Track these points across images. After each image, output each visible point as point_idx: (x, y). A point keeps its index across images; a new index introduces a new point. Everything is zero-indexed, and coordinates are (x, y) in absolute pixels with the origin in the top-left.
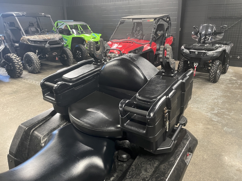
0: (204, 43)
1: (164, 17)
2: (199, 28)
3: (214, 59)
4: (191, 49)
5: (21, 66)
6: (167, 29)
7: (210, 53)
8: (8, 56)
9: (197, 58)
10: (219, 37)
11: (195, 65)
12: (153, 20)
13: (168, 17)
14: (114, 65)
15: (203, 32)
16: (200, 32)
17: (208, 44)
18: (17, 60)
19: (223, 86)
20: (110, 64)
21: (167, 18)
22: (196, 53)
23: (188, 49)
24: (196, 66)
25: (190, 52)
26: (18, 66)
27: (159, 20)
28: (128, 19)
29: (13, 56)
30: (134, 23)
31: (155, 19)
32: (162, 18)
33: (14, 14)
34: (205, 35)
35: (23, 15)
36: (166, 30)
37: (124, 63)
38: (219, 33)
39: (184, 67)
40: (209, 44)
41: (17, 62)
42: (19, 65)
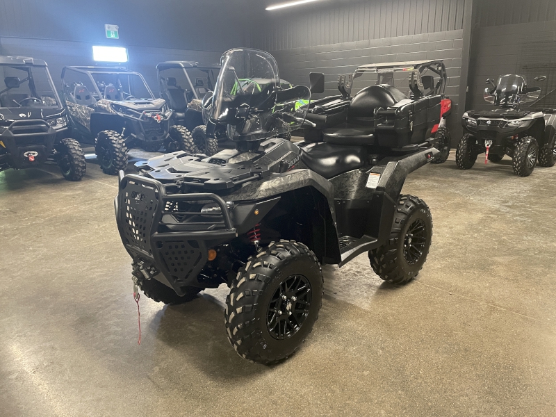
0: (505, 106)
1: (431, 63)
2: (496, 83)
3: (522, 133)
4: (480, 117)
5: (192, 146)
6: (439, 84)
7: (513, 122)
8: (174, 128)
9: (491, 132)
10: (533, 97)
11: (486, 145)
12: (412, 69)
13: (440, 64)
14: (362, 97)
15: (504, 90)
16: (497, 89)
17: (512, 110)
18: (187, 135)
19: (537, 181)
20: (357, 98)
21: (438, 67)
22: (489, 122)
23: (476, 117)
24: (489, 146)
25: (479, 122)
26: (189, 145)
27: (423, 68)
28: (368, 67)
29: (182, 129)
30: (380, 75)
31: (416, 66)
32: (425, 66)
33: (181, 63)
34: (508, 93)
35: (195, 67)
36: (437, 87)
38: (534, 89)
39: (468, 149)
40: (515, 109)
41: (187, 137)
42: (190, 143)
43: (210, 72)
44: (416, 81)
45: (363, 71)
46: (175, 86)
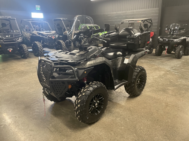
0: (173, 35)
1: (148, 19)
2: (170, 26)
3: (178, 44)
4: (164, 38)
5: (65, 47)
6: (150, 27)
7: (175, 40)
8: (59, 41)
9: (168, 44)
10: (182, 31)
11: (166, 48)
12: (141, 21)
13: (150, 20)
14: (123, 32)
15: (172, 29)
16: (170, 28)
17: (175, 36)
18: (63, 43)
19: (183, 60)
20: (121, 32)
21: (150, 21)
22: (167, 40)
23: (162, 38)
24: (167, 48)
25: (163, 40)
26: (64, 47)
27: (145, 21)
28: (126, 21)
29: (61, 41)
30: (129, 23)
31: (142, 21)
32: (146, 20)
33: (61, 19)
34: (174, 30)
35: (66, 20)
36: (149, 28)
37: (127, 30)
38: (183, 29)
39: (159, 49)
40: (176, 36)
41: (63, 44)
42: (64, 46)
43: (71, 22)
44: (142, 26)
45: (124, 22)
46: (59, 26)
